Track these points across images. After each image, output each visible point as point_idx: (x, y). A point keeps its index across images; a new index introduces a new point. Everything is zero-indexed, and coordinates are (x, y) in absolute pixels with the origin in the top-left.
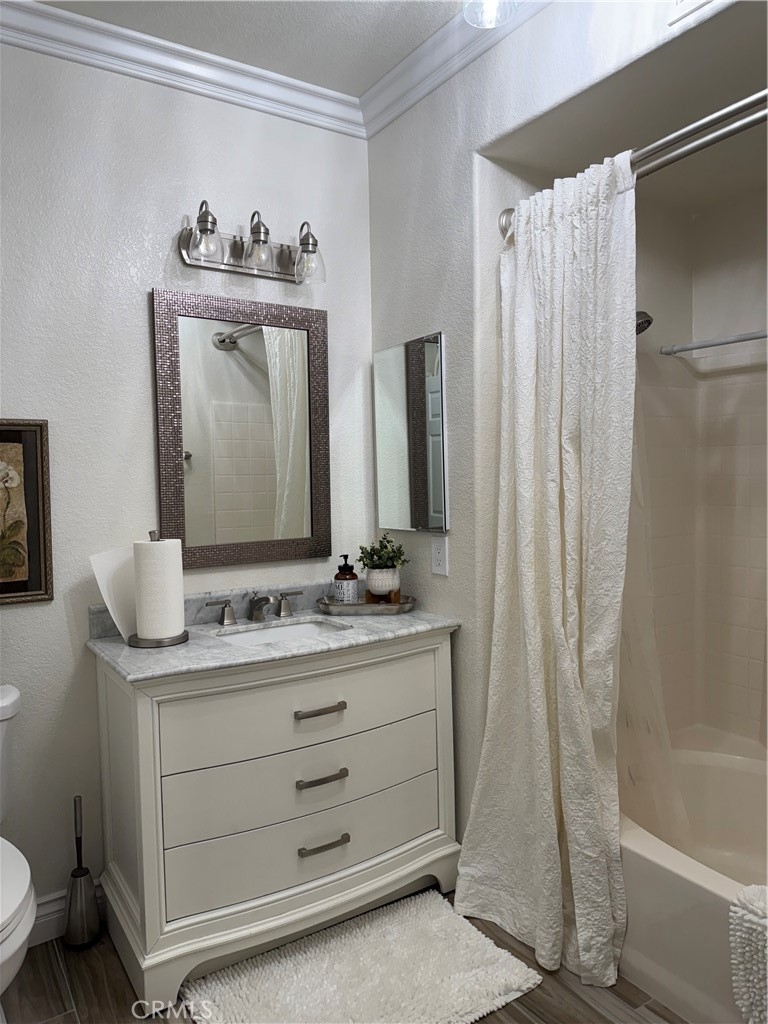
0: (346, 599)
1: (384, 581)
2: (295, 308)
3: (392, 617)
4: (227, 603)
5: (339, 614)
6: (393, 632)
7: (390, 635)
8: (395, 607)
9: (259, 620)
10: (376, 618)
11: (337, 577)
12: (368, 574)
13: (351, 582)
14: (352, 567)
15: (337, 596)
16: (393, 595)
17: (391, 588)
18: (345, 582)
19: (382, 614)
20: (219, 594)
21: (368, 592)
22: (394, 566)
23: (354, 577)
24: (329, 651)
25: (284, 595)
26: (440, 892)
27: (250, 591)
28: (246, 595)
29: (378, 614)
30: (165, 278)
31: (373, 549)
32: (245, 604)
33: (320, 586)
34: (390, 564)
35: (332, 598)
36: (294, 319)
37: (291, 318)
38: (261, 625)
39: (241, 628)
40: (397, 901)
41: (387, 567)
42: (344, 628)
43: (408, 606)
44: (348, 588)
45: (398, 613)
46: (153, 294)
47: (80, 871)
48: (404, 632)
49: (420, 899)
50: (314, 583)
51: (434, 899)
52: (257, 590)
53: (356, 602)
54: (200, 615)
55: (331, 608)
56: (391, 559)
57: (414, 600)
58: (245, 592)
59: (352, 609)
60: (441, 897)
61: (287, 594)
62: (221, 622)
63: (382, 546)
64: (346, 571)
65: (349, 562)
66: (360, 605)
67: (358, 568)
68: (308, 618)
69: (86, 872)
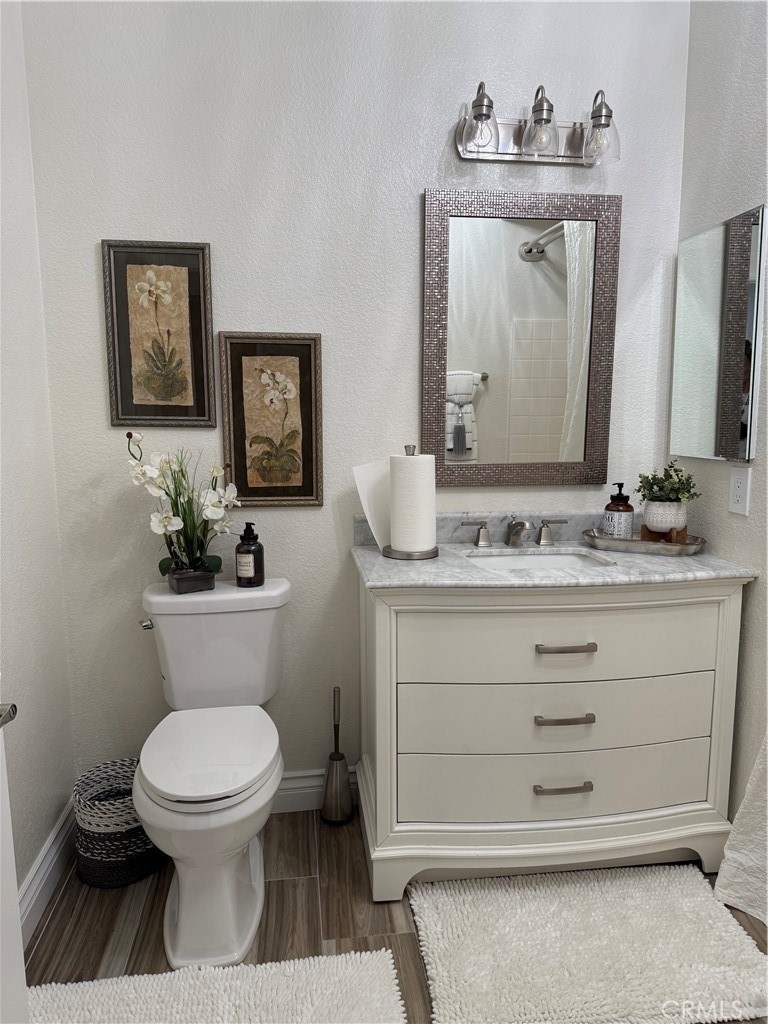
0: (616, 532)
1: (665, 516)
2: (583, 195)
3: (669, 559)
4: (483, 525)
5: (606, 549)
6: (663, 574)
7: (657, 578)
8: (676, 548)
9: (515, 545)
10: (649, 558)
11: (608, 508)
12: (647, 506)
13: (624, 515)
14: (627, 498)
15: (606, 528)
16: (674, 534)
17: (673, 525)
18: (616, 514)
19: (659, 554)
20: (477, 515)
21: (645, 527)
22: (678, 500)
23: (629, 509)
24: (577, 586)
25: (546, 523)
26: (701, 870)
27: (509, 515)
28: (505, 518)
29: (652, 554)
30: (439, 178)
31: (654, 477)
32: (503, 529)
33: (590, 516)
34: (672, 496)
35: (601, 531)
36: (581, 209)
37: (576, 207)
38: (516, 551)
39: (495, 551)
40: (648, 865)
41: (670, 500)
42: (606, 564)
43: (693, 548)
44: (620, 521)
45: (679, 554)
46: (425, 195)
47: (336, 756)
48: (678, 576)
49: (675, 871)
50: (583, 512)
51: (692, 874)
52: (517, 514)
53: (629, 537)
54: (456, 534)
55: (597, 541)
56: (676, 491)
57: (704, 542)
58: (503, 515)
59: (622, 545)
60: (700, 876)
61: (549, 522)
62: (476, 544)
63: (668, 476)
64: (620, 502)
65: (625, 492)
66: (634, 541)
67: (635, 500)
68: (570, 549)
69: (341, 757)
